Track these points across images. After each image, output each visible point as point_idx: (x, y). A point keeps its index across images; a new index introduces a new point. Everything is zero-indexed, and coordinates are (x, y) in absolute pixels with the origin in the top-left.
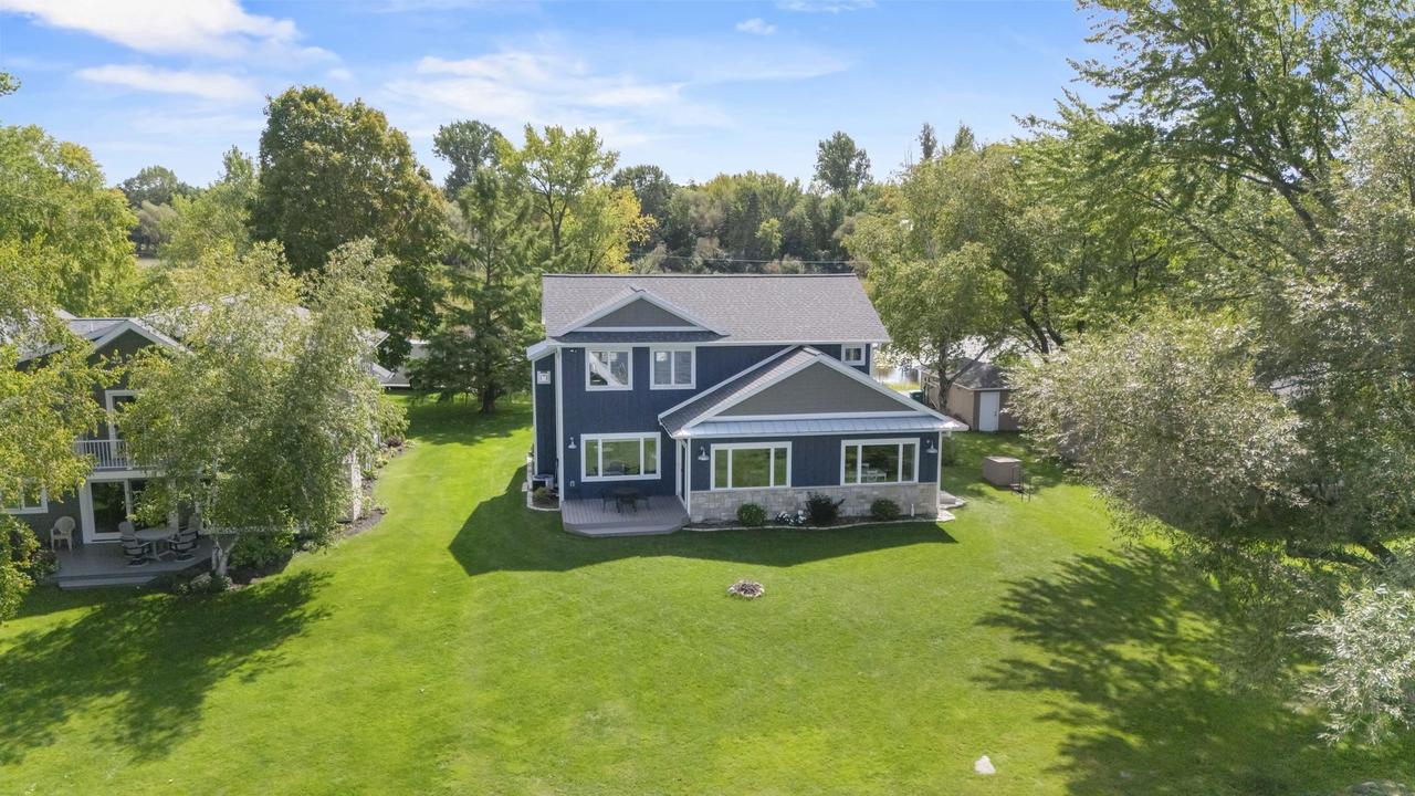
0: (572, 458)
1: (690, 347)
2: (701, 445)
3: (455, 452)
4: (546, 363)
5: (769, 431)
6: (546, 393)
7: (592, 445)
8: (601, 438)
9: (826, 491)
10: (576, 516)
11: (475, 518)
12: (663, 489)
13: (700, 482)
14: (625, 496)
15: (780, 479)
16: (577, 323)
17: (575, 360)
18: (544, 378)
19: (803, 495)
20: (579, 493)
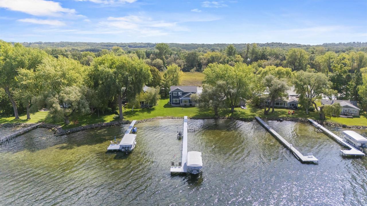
0: (172, 101)
1: (182, 92)
2: (182, 100)
3: (163, 100)
4: (170, 93)
5: (186, 99)
6: (170, 95)
7: (174, 100)
8: (174, 99)
9: (191, 104)
10: (172, 105)
11: (165, 105)
12: (179, 103)
13: (182, 103)
14: (176, 104)
15: (188, 102)
16: (173, 90)
17: (172, 93)
18: (170, 94)
19: (189, 104)
20: (173, 103)
